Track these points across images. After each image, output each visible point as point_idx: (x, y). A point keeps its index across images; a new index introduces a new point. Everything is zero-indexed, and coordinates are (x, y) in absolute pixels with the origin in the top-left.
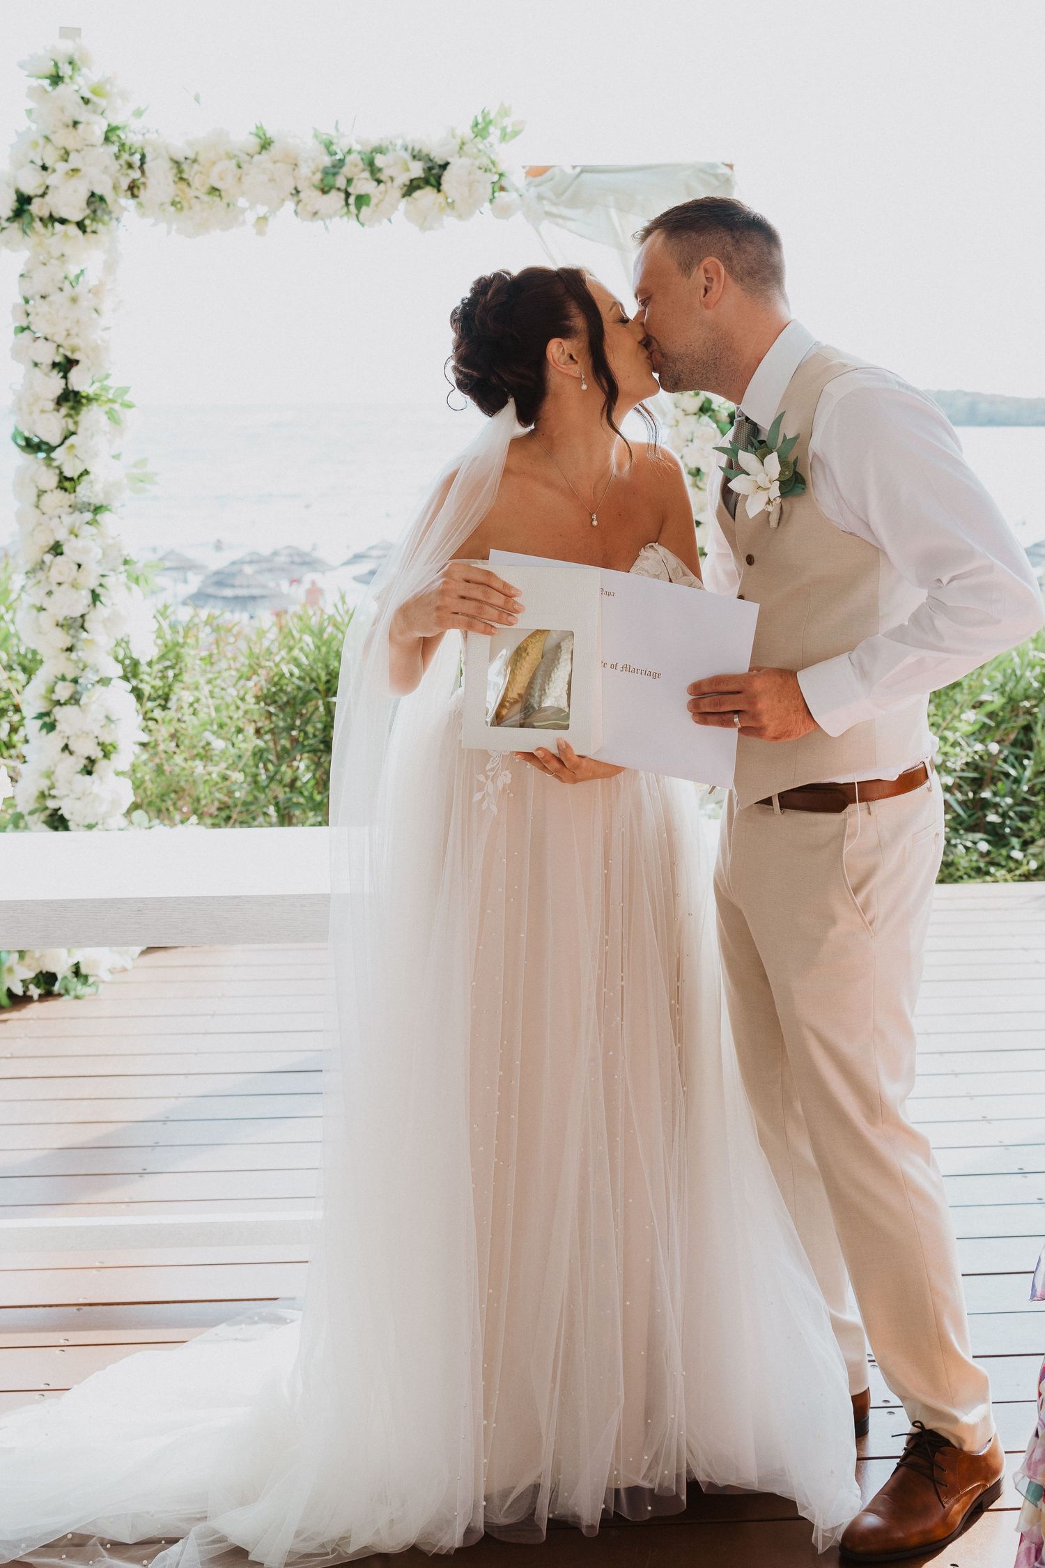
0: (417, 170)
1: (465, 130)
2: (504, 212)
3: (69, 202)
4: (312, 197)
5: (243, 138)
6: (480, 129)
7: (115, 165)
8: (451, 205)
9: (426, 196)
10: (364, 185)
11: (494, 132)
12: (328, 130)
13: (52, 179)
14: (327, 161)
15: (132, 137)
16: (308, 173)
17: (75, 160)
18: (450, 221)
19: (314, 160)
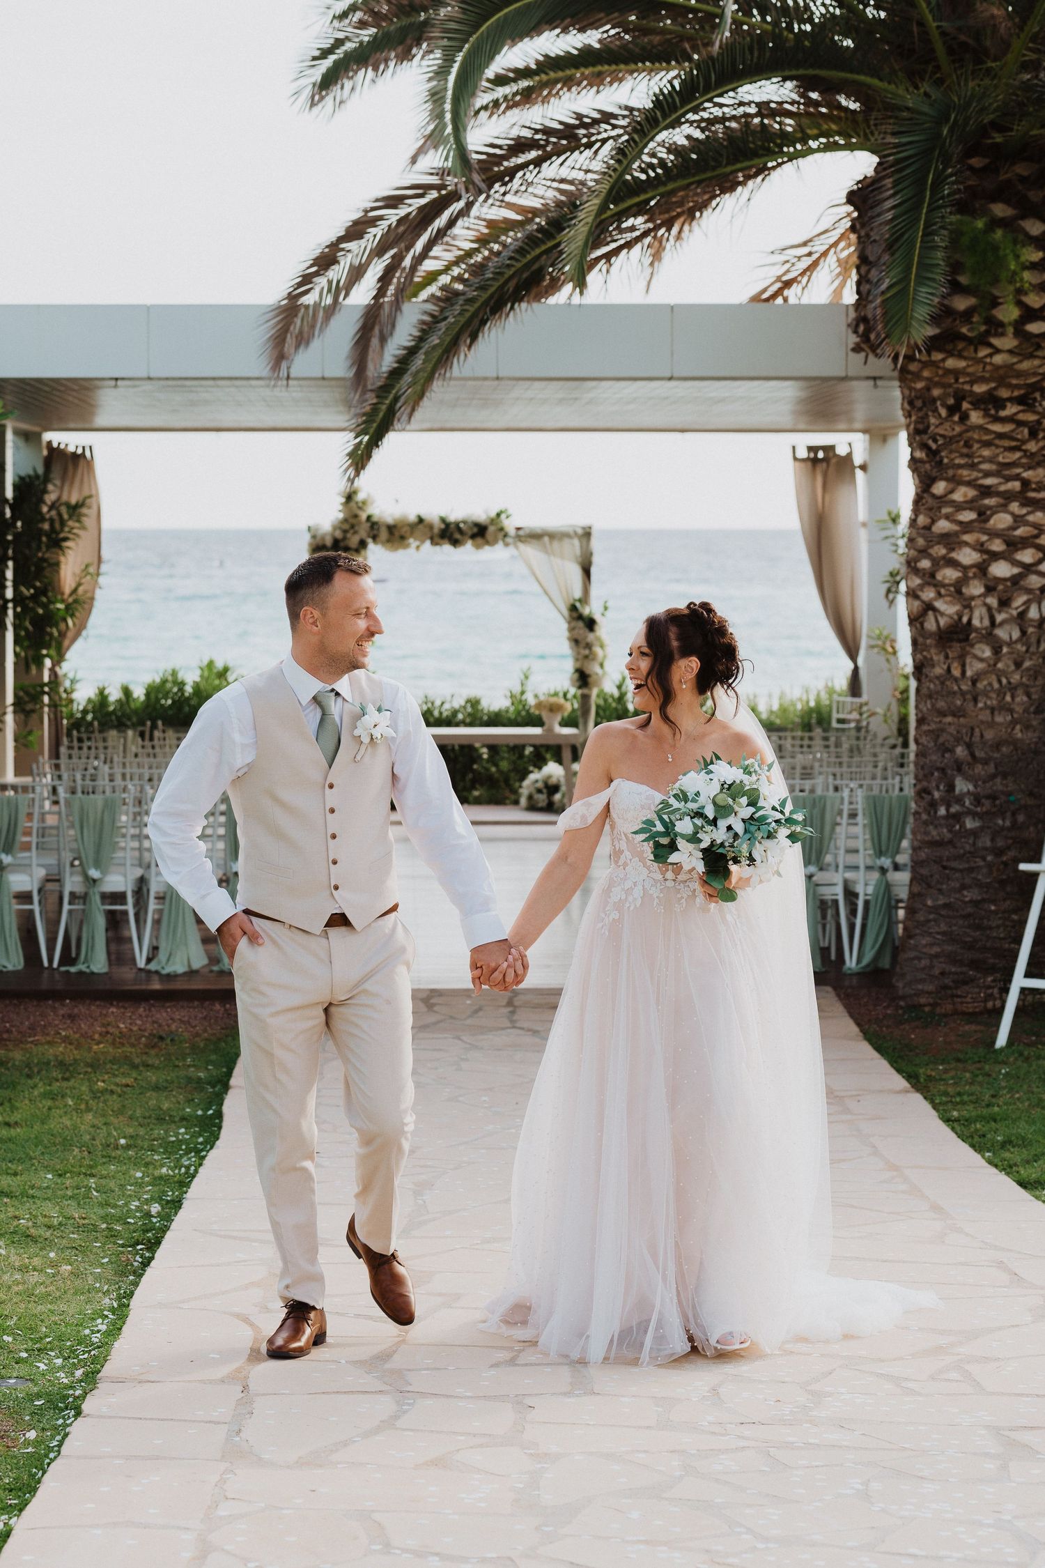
0: (475, 530)
1: (493, 514)
2: (507, 545)
3: (354, 541)
4: (437, 539)
5: (412, 518)
6: (498, 515)
7: (368, 529)
8: (488, 543)
9: (479, 540)
10: (457, 536)
11: (503, 516)
12: (443, 515)
13: (349, 535)
14: (443, 526)
15: (375, 519)
16: (436, 531)
17: (356, 528)
18: (487, 548)
19: (438, 525)
